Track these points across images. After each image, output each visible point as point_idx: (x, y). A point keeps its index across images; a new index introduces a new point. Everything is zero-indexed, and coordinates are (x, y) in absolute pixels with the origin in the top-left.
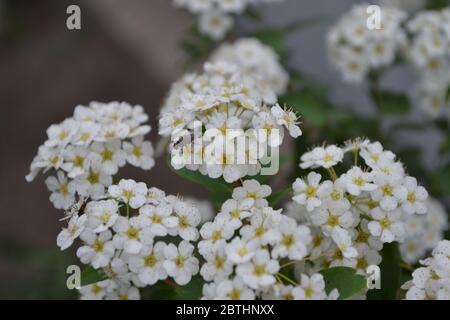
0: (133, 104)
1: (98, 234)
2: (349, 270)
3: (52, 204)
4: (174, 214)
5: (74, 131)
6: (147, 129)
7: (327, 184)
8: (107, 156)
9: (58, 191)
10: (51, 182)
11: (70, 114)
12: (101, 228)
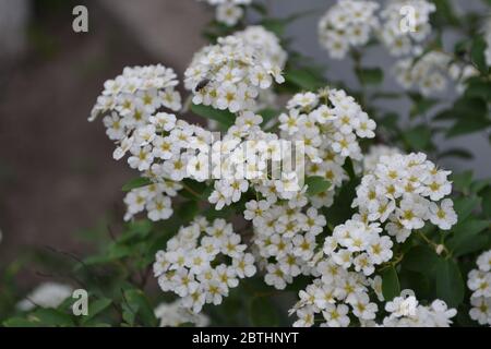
0: (167, 67)
1: (142, 147)
2: (320, 178)
3: (108, 137)
4: (194, 135)
5: (123, 84)
6: (176, 83)
7: (304, 116)
8: (148, 101)
9: (112, 127)
10: (107, 121)
11: (121, 73)
12: (144, 143)
